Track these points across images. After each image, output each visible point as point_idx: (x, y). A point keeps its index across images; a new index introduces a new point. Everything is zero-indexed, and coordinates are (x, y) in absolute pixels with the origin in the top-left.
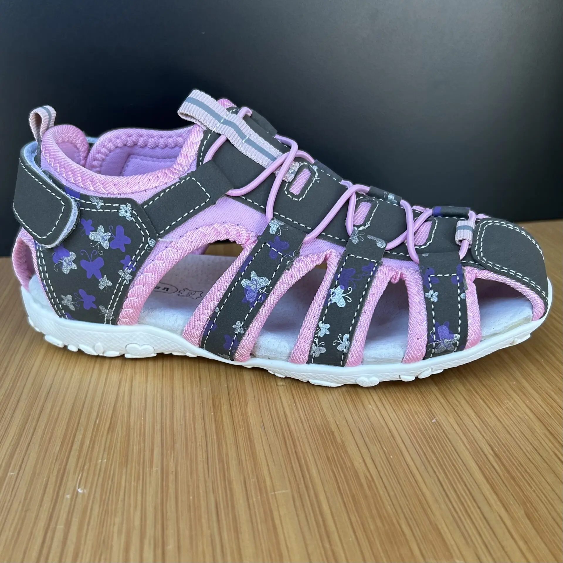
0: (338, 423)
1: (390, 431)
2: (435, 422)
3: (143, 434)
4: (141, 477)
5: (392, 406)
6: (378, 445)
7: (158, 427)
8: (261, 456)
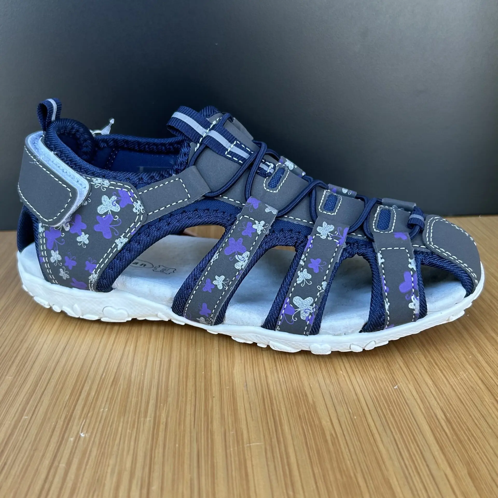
0: (311, 386)
1: (356, 394)
2: (397, 388)
3: (140, 389)
4: (136, 426)
5: (360, 372)
6: (345, 407)
7: (155, 382)
8: (241, 411)
